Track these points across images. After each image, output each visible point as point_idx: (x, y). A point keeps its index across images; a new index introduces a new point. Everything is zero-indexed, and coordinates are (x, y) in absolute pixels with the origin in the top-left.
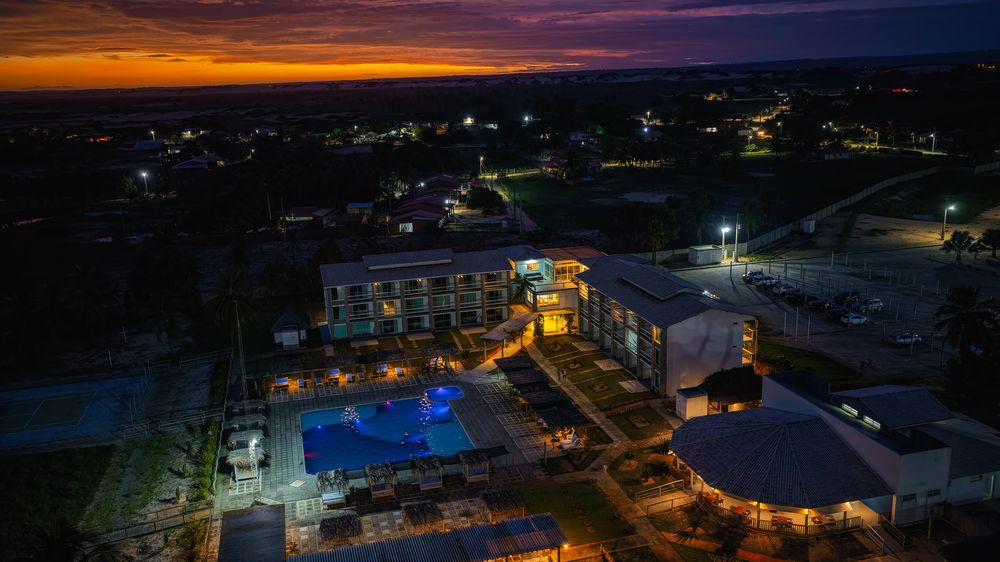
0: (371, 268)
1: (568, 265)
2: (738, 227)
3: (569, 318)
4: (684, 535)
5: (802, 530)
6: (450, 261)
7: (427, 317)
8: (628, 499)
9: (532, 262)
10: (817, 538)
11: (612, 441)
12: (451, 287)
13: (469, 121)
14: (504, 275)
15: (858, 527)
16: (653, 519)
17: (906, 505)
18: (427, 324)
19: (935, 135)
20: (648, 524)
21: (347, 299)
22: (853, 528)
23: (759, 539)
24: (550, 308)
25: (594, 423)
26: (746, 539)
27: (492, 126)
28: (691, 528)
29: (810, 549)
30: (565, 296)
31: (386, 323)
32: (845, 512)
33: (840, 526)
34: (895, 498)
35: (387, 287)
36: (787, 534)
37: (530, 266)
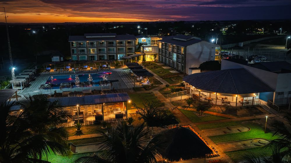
0: (87, 37)
1: (156, 39)
2: (217, 39)
3: (155, 56)
4: (185, 107)
5: (234, 105)
6: (115, 36)
7: (106, 55)
8: (164, 97)
9: (144, 39)
10: (241, 108)
11: (162, 84)
12: (115, 45)
14: (134, 42)
15: (259, 105)
16: (173, 103)
17: (279, 97)
18: (106, 58)
19: (282, 29)
20: (170, 104)
21: (77, 46)
22: (256, 105)
23: (216, 108)
24: (149, 52)
25: (158, 80)
26: (210, 108)
27: (146, 29)
28: (188, 105)
29: (238, 111)
30: (154, 49)
31: (91, 56)
32: (253, 97)
33: (250, 104)
34: (275, 93)
35: (92, 44)
36: (228, 106)
37: (143, 40)
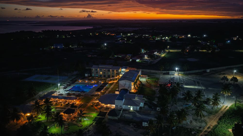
0: (99, 67)
6: (111, 67)
7: (106, 75)
9: (124, 69)
13: (189, 36)
21: (94, 71)
